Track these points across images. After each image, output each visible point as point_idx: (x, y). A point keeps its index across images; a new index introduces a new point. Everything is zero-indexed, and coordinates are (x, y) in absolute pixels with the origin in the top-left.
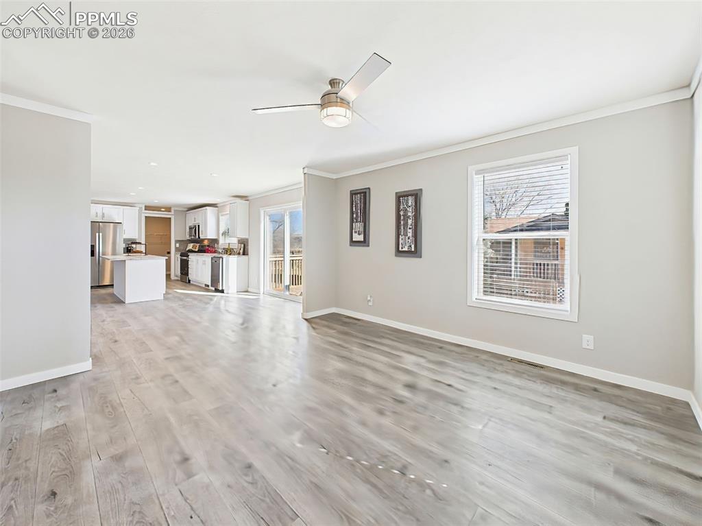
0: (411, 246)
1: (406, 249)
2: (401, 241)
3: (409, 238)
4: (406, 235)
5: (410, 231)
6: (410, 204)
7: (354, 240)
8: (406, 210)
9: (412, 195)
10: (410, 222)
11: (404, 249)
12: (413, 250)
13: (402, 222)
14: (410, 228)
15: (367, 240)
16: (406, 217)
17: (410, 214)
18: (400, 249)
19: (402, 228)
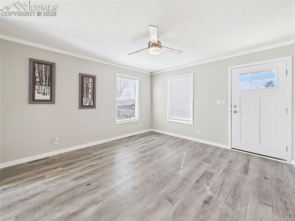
0: (91, 103)
1: (87, 104)
2: (84, 101)
3: (89, 99)
4: (87, 97)
5: (90, 95)
6: (90, 81)
7: (36, 99)
8: (88, 84)
9: (91, 77)
10: (90, 91)
11: (86, 105)
12: (92, 104)
13: (85, 91)
14: (90, 94)
15: (53, 99)
16: (88, 88)
17: (90, 87)
18: (84, 105)
19: (85, 93)
